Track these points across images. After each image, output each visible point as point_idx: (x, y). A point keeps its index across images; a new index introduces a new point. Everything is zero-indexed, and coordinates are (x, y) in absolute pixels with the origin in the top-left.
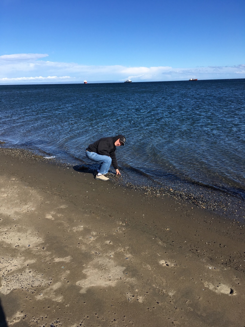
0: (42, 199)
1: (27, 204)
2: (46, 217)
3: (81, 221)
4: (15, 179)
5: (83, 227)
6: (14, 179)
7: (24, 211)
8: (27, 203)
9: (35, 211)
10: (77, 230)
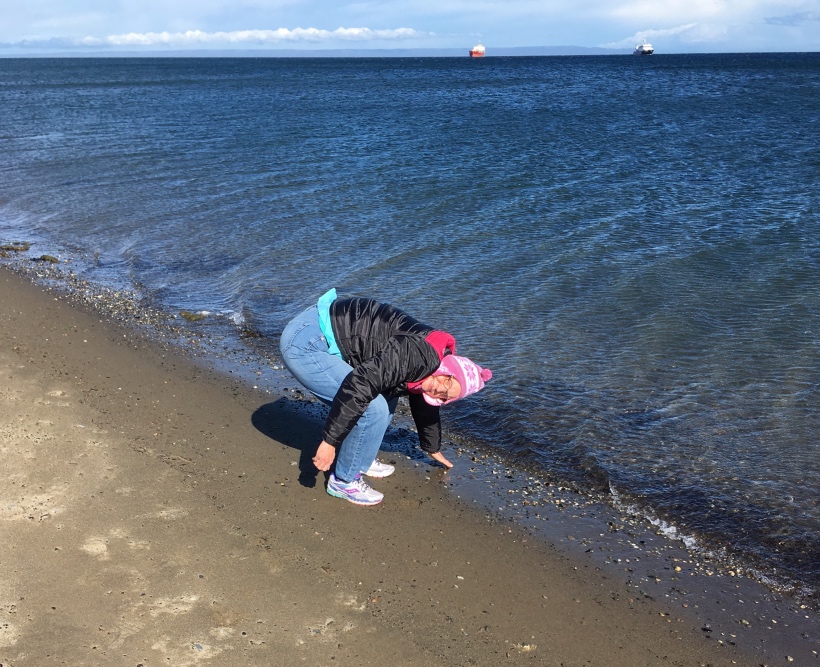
0: (112, 477)
1: (48, 490)
2: (85, 547)
3: (201, 577)
4: (63, 394)
5: (197, 603)
6: (59, 393)
7: (19, 517)
8: (50, 486)
9: (59, 518)
10: (168, 610)
